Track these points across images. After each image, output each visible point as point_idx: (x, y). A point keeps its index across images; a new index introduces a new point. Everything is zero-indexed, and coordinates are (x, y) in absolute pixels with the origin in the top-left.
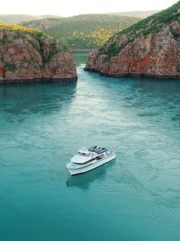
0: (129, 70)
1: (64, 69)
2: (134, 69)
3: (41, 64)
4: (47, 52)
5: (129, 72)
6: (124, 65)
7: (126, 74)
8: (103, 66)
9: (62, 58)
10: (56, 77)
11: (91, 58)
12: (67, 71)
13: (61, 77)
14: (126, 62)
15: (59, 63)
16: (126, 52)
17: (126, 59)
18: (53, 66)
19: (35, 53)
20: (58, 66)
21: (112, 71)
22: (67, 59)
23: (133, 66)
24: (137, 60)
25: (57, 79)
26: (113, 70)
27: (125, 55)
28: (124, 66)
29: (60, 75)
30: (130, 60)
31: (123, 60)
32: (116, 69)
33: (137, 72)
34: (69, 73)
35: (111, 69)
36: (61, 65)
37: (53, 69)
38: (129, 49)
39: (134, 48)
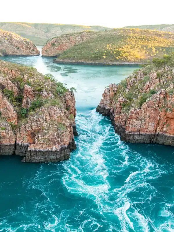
0: (156, 129)
1: (47, 135)
2: (165, 129)
3: (14, 122)
4: (27, 102)
5: (157, 133)
6: (149, 122)
7: (152, 135)
8: (119, 117)
9: (47, 116)
10: (33, 149)
11: (107, 95)
12: (52, 139)
13: (42, 150)
14: (153, 119)
15: (41, 124)
16: (154, 105)
17: (154, 113)
18: (32, 128)
19: (6, 105)
20: (40, 129)
21: (130, 129)
22: (56, 118)
23: (164, 124)
24: (170, 116)
25: (35, 151)
26: (132, 128)
27: (152, 107)
28: (150, 124)
29: (40, 146)
30: (160, 116)
31: (148, 114)
32: (138, 127)
33: (170, 134)
34: (55, 143)
35: (129, 127)
36: (43, 129)
37: (32, 133)
38: (159, 99)
39: (168, 99)
